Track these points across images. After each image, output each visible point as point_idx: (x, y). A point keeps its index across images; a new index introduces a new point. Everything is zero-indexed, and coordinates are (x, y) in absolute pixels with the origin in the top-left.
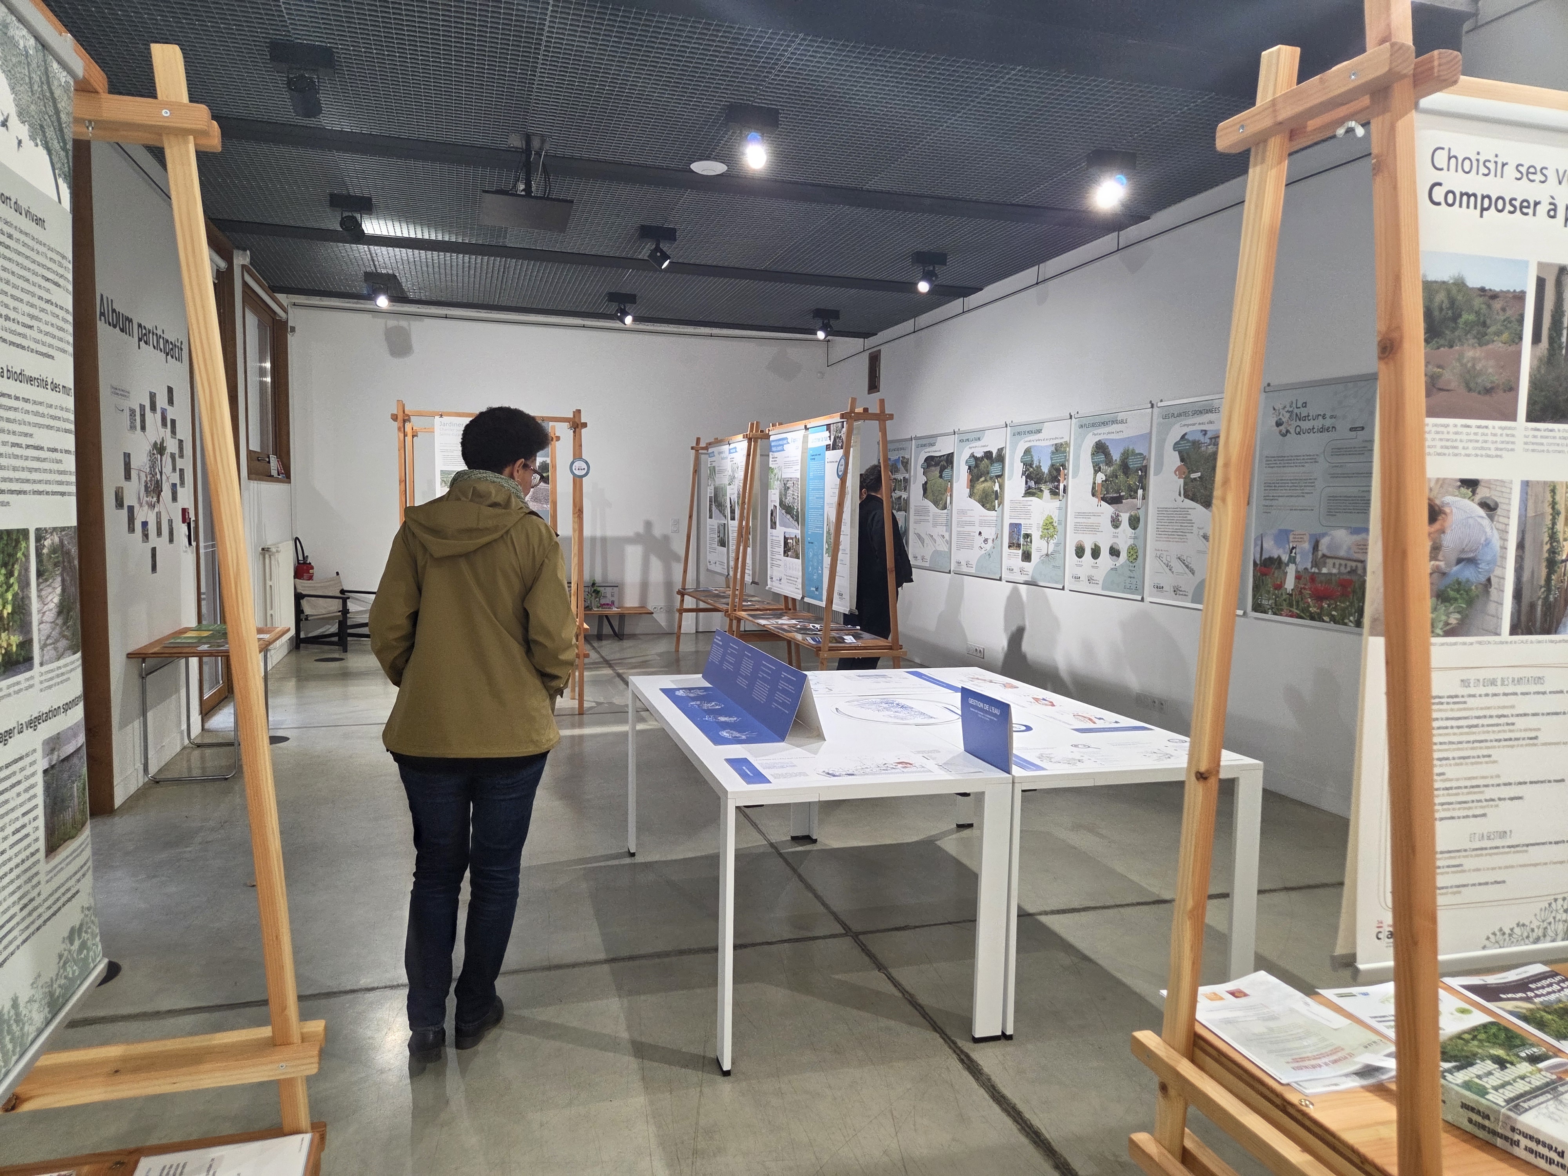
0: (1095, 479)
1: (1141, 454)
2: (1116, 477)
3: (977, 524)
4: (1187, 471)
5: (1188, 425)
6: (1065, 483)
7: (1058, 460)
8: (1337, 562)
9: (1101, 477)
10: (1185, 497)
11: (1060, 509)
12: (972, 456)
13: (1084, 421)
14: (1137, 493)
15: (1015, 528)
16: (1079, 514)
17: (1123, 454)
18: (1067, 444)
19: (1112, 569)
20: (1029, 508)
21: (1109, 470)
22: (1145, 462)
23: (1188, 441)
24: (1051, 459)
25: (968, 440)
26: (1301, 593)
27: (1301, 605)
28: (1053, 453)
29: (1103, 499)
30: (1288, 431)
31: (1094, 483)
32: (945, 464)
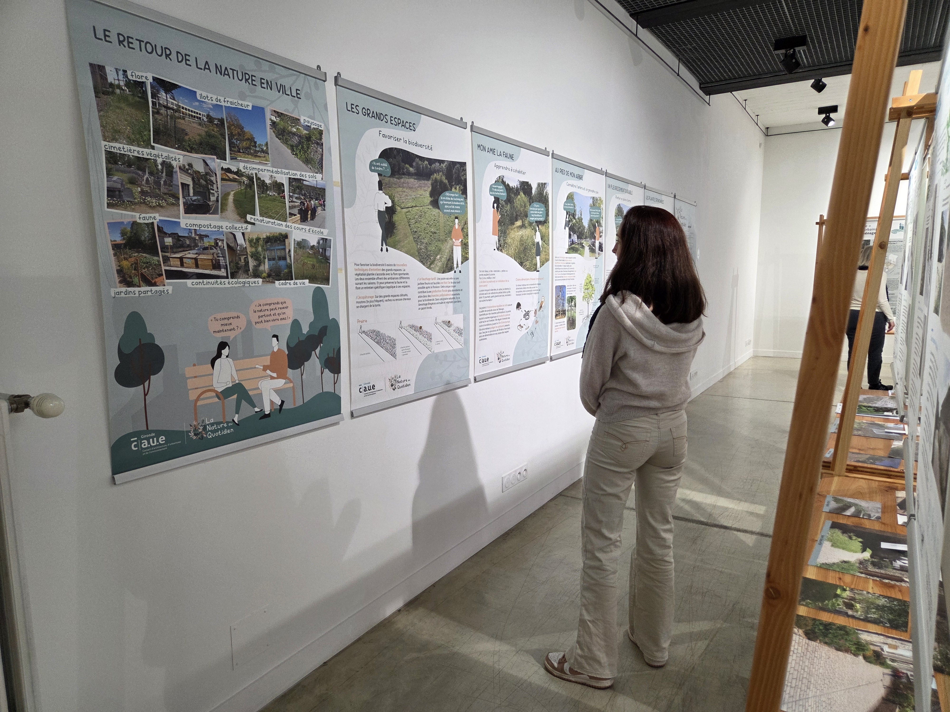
3: (513, 292)
7: (595, 216)
11: (596, 266)
12: (501, 181)
15: (561, 289)
18: (601, 201)
25: (492, 151)
32: (445, 181)
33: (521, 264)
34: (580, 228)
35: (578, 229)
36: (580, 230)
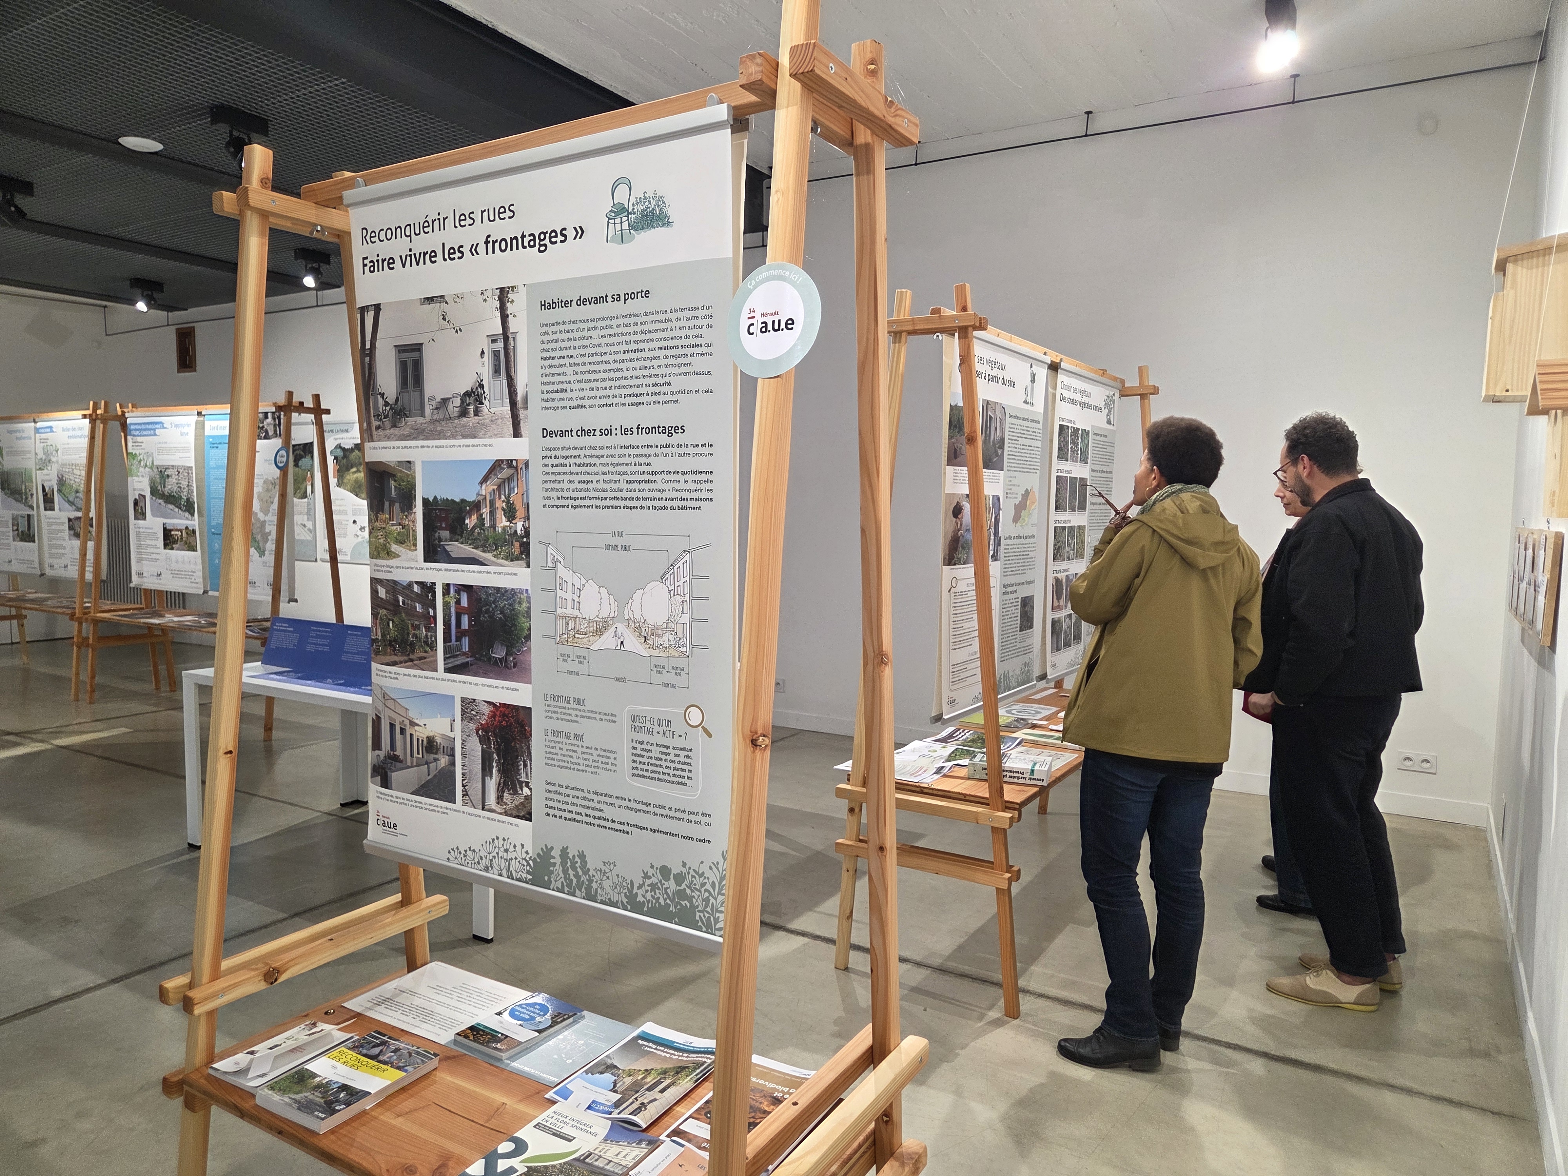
3: (350, 512)
12: (339, 446)
32: (302, 453)
33: (357, 495)
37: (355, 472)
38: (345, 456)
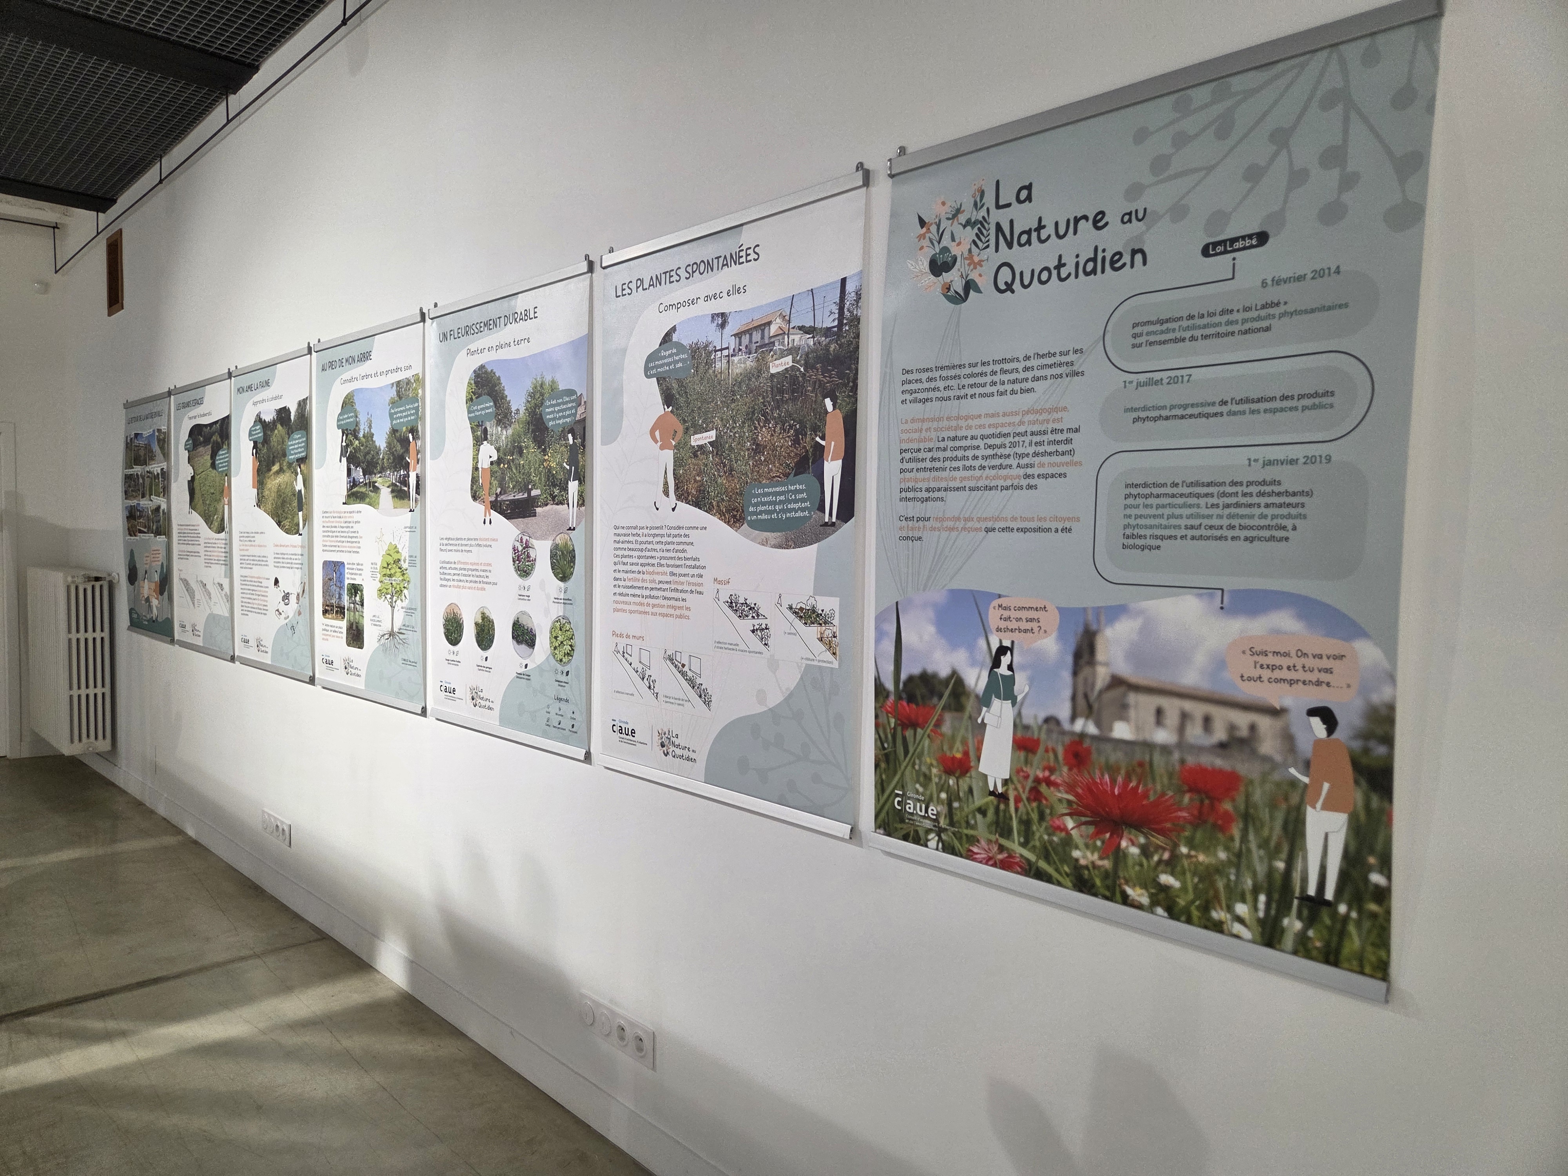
0: (476, 459)
1: (571, 392)
2: (521, 453)
3: (271, 561)
4: (680, 428)
5: (677, 306)
6: (418, 471)
7: (403, 421)
8: (1172, 707)
9: (488, 452)
10: (679, 498)
11: (412, 529)
12: (259, 420)
13: (450, 323)
14: (566, 489)
15: (334, 569)
16: (448, 543)
17: (532, 395)
18: (419, 380)
19: (519, 676)
20: (356, 527)
21: (504, 435)
22: (581, 410)
23: (679, 345)
24: (391, 415)
25: (250, 387)
26: (1036, 794)
27: (1040, 833)
28: (393, 403)
29: (496, 506)
30: (969, 286)
31: (476, 469)
32: (219, 440)
33: (279, 524)
34: (368, 453)
35: (365, 456)
36: (369, 457)
37: (278, 473)
38: (266, 440)
